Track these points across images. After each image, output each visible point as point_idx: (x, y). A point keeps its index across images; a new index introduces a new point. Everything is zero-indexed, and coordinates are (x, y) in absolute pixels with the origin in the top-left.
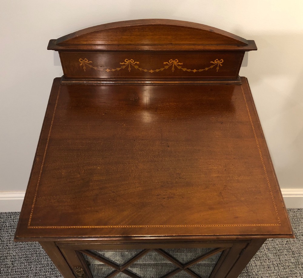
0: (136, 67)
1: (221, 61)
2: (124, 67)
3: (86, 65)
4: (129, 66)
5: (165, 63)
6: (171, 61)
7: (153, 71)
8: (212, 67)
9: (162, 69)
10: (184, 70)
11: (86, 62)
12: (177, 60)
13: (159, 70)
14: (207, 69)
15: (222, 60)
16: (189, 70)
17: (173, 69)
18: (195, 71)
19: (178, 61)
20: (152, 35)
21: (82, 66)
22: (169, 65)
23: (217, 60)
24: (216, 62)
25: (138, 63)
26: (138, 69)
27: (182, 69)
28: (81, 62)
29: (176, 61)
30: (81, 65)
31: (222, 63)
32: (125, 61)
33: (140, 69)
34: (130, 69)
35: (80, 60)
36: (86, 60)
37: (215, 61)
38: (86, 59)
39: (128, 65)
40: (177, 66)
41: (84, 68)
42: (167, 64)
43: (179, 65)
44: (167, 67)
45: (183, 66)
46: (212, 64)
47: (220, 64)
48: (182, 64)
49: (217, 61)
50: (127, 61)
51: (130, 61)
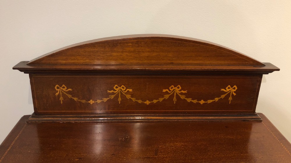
0: (128, 96)
1: (234, 88)
2: (112, 97)
3: (64, 95)
4: (120, 95)
5: (164, 91)
6: (172, 88)
7: (150, 102)
8: (223, 96)
9: (161, 100)
10: (189, 100)
11: (64, 89)
12: (179, 86)
13: (158, 100)
14: (217, 99)
15: (235, 86)
16: (195, 101)
17: (175, 99)
18: (202, 102)
19: (180, 88)
20: (149, 52)
21: (59, 96)
22: (169, 94)
23: (229, 86)
24: (228, 90)
25: (131, 90)
26: (130, 99)
27: (186, 99)
28: (57, 90)
29: (178, 88)
30: (57, 94)
31: (235, 90)
32: (115, 88)
33: (134, 99)
34: (120, 99)
35: (56, 88)
36: (64, 87)
37: (227, 88)
38: (64, 85)
39: (118, 94)
40: (180, 95)
41: (61, 99)
42: (167, 93)
43: (182, 94)
44: (167, 97)
45: (187, 95)
46: (224, 93)
47: (234, 93)
48: (185, 92)
49: (229, 88)
50: (117, 87)
51: (120, 88)
